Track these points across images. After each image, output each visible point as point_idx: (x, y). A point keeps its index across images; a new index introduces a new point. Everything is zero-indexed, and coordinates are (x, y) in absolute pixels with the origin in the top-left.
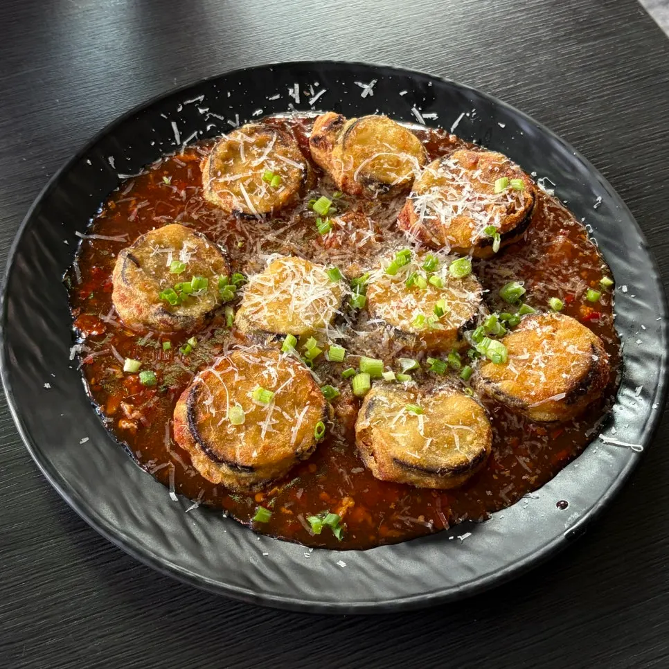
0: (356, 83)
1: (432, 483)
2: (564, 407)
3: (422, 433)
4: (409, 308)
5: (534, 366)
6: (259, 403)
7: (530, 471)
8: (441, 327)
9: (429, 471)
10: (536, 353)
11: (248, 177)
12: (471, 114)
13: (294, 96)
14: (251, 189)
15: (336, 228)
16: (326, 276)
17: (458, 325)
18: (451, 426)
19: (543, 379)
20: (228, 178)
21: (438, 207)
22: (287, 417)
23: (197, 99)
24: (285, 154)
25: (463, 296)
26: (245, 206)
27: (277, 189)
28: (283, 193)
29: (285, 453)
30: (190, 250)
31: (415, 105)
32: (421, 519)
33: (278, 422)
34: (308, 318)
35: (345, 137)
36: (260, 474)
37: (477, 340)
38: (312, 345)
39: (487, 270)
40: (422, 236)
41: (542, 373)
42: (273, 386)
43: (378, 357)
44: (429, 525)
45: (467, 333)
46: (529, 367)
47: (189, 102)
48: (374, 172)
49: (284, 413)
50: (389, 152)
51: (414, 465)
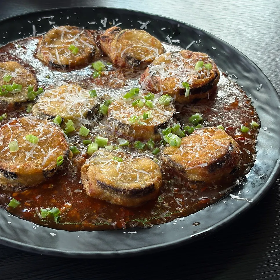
0: (138, 22)
1: (118, 199)
2: (207, 172)
3: (117, 170)
4: (130, 114)
5: (194, 150)
6: (29, 143)
7: (181, 206)
8: (145, 124)
9: (116, 190)
10: (197, 144)
11: (62, 47)
12: (198, 41)
13: (103, 24)
14: (62, 53)
15: (103, 75)
16: (89, 95)
17: (155, 124)
18: (137, 170)
19: (197, 156)
20: (51, 46)
21: (162, 72)
22: (43, 152)
23: (50, 17)
24: (85, 40)
25: (163, 113)
26: (56, 60)
27: (75, 55)
28: (78, 57)
29: (37, 169)
30: (18, 73)
31: (168, 35)
32: (110, 220)
33: (37, 153)
34: (71, 111)
35: (120, 36)
36: (20, 180)
37: (165, 134)
38: (70, 124)
39: (184, 108)
40: (149, 85)
41: (197, 153)
42: (39, 136)
43: (106, 137)
44: (114, 224)
45: (160, 130)
46: (191, 150)
47: (45, 18)
48: (132, 53)
49: (42, 150)
50: (142, 45)
51: (108, 185)
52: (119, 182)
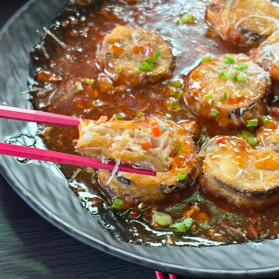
1: (237, 199)
48: (249, 26)
50: (259, 15)
51: (226, 184)
52: (239, 181)
